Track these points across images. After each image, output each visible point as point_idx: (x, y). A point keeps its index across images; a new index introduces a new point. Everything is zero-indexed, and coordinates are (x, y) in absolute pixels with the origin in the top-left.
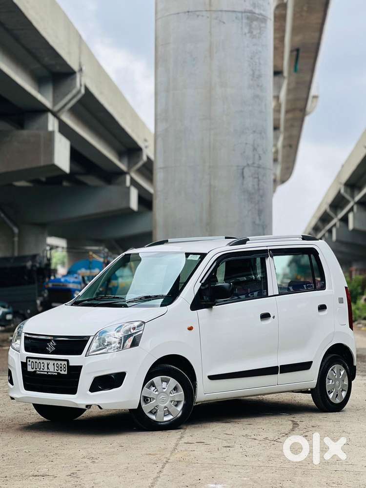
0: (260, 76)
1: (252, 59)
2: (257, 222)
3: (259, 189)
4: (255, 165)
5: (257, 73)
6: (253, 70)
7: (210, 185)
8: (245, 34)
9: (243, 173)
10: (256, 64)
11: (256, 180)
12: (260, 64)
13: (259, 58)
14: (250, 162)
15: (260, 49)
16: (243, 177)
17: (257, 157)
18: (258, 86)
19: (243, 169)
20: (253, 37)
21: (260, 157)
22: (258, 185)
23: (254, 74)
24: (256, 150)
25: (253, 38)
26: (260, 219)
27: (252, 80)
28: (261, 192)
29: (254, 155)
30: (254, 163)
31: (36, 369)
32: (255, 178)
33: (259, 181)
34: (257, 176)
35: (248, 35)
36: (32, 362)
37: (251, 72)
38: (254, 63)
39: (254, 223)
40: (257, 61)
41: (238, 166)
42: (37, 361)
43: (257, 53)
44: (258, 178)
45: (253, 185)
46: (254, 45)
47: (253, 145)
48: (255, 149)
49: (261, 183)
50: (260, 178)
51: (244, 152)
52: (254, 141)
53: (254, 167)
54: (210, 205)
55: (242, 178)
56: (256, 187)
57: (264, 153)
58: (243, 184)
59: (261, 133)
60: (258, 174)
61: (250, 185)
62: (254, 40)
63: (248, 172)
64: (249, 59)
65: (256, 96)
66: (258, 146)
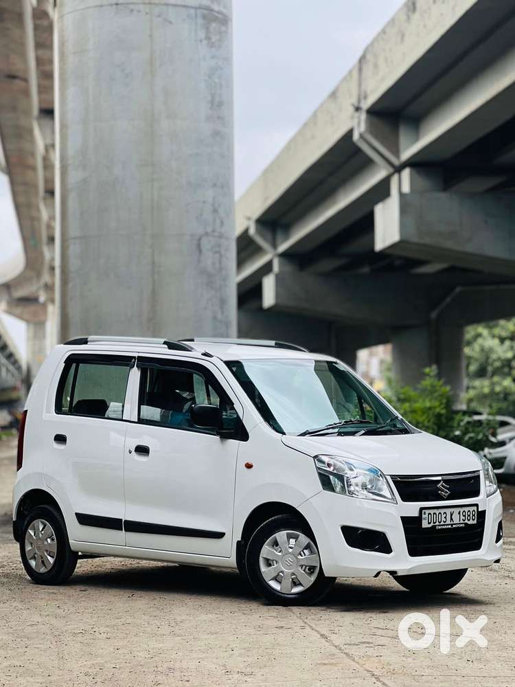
0: (221, 104)
1: (209, 77)
2: (219, 316)
3: (221, 269)
4: (216, 234)
5: (217, 99)
6: (212, 95)
7: (153, 263)
8: (201, 41)
9: (199, 246)
10: (215, 86)
11: (217, 255)
12: (221, 85)
13: (220, 78)
14: (209, 230)
15: (220, 63)
16: (200, 251)
17: (218, 222)
18: (219, 118)
19: (200, 239)
20: (212, 45)
21: (222, 222)
22: (220, 263)
23: (212, 99)
24: (217, 212)
25: (212, 47)
26: (223, 312)
27: (211, 108)
28: (224, 272)
29: (214, 220)
30: (214, 231)
31: (434, 523)
32: (216, 252)
33: (221, 256)
34: (217, 249)
35: (205, 42)
36: (429, 514)
37: (209, 98)
38: (213, 84)
39: (215, 318)
40: (217, 80)
41: (192, 235)
42: (435, 511)
43: (217, 70)
44: (219, 252)
45: (214, 264)
46: (213, 57)
47: (213, 205)
48: (215, 211)
49: (224, 259)
50: (223, 252)
51: (201, 215)
52: (214, 198)
53: (214, 236)
54: (154, 292)
55: (198, 253)
56: (217, 265)
57: (228, 215)
58: (199, 261)
59: (222, 188)
60: (219, 247)
61: (209, 263)
62: (213, 50)
63: (206, 244)
64: (207, 78)
65: (216, 133)
66: (219, 205)
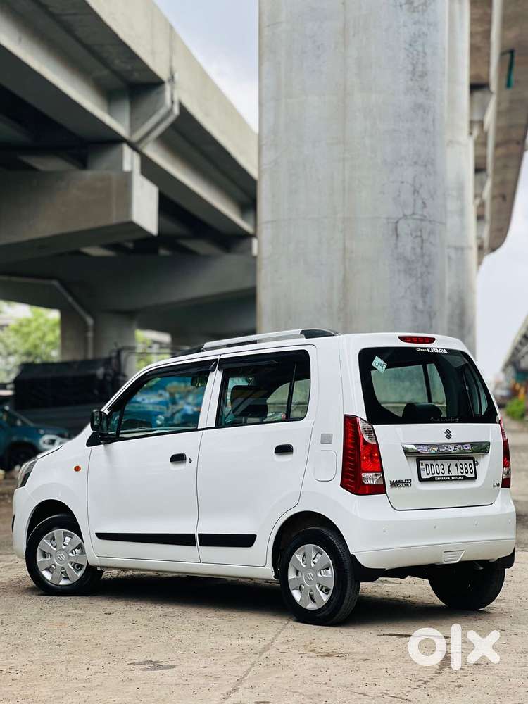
0: (423, 75)
1: (410, 45)
2: (420, 306)
3: (423, 255)
4: (417, 217)
5: (420, 68)
6: (413, 64)
7: (344, 248)
8: (401, 6)
9: (396, 229)
10: (418, 55)
11: (418, 240)
12: (425, 53)
13: (423, 45)
14: (408, 212)
15: (425, 29)
16: (397, 236)
17: (419, 203)
18: (422, 89)
19: (397, 222)
21: (424, 203)
22: (422, 248)
23: (414, 69)
24: (418, 192)
25: (414, 11)
26: (424, 302)
27: (412, 80)
28: (426, 259)
29: (415, 201)
30: (414, 214)
32: (416, 237)
33: (422, 241)
34: (419, 234)
35: (405, 7)
37: (410, 68)
38: (415, 52)
39: (415, 307)
40: (420, 49)
41: (389, 218)
43: (419, 36)
44: (421, 236)
45: (414, 249)
46: (415, 23)
47: (413, 185)
48: (416, 191)
49: (426, 245)
50: (425, 237)
51: (399, 196)
52: (414, 178)
53: (414, 219)
54: (345, 281)
55: (394, 237)
56: (418, 250)
57: (432, 196)
58: (396, 246)
59: (425, 166)
60: (421, 230)
61: (408, 248)
62: (416, 15)
63: (404, 227)
64: (407, 46)
65: (418, 107)
66: (421, 185)
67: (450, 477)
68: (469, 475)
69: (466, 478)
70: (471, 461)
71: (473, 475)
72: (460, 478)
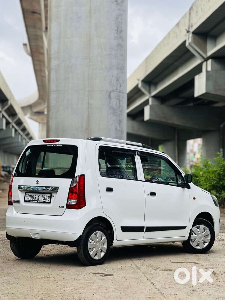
0: (121, 31)
1: (116, 19)
2: (118, 128)
3: (119, 107)
4: (118, 91)
5: (120, 29)
6: (117, 27)
7: (89, 103)
8: (113, 2)
9: (110, 96)
10: (119, 23)
11: (118, 100)
12: (121, 22)
13: (121, 19)
14: (115, 89)
15: (122, 13)
16: (110, 98)
17: (119, 85)
18: (120, 37)
19: (110, 93)
20: (118, 4)
21: (121, 85)
22: (119, 104)
23: (118, 29)
24: (118, 80)
25: (118, 5)
26: (120, 127)
27: (117, 33)
28: (121, 108)
29: (117, 84)
30: (117, 89)
32: (117, 99)
33: (120, 101)
34: (118, 98)
35: (115, 3)
37: (116, 29)
38: (118, 22)
39: (116, 129)
40: (120, 21)
41: (107, 91)
43: (120, 16)
44: (119, 99)
45: (116, 104)
46: (118, 10)
47: (117, 77)
48: (117, 80)
49: (121, 102)
50: (121, 99)
51: (111, 82)
52: (117, 74)
53: (117, 92)
54: (89, 117)
56: (118, 105)
57: (123, 82)
58: (110, 103)
59: (121, 69)
60: (119, 97)
61: (114, 104)
62: (118, 6)
63: (113, 95)
64: (115, 19)
65: (119, 45)
66: (120, 78)
67: (37, 201)
68: (47, 201)
69: (45, 202)
70: (50, 195)
71: (49, 201)
72: (42, 202)
